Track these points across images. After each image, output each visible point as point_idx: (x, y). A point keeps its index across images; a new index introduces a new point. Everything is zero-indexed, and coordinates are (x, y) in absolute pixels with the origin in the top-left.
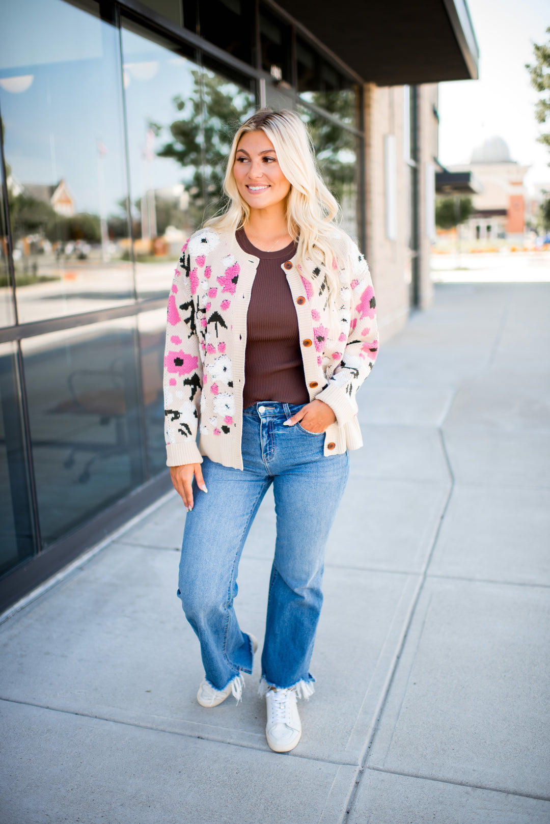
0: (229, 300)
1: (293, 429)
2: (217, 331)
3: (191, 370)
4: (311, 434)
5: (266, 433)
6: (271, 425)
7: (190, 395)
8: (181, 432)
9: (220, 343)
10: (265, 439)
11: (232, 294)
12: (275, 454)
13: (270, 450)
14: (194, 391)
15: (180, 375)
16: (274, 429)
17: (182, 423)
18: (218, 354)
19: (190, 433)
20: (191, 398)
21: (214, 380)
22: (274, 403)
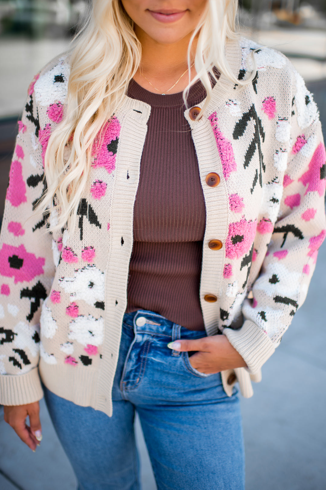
0: (104, 181)
1: (176, 361)
2: (81, 231)
3: (33, 276)
4: (198, 375)
5: (135, 356)
6: (147, 345)
7: (28, 311)
8: (12, 362)
9: (86, 248)
10: (131, 363)
11: (109, 172)
12: (140, 385)
13: (134, 379)
14: (35, 307)
15: (16, 281)
16: (150, 352)
17: (16, 348)
18: (81, 263)
19: (27, 362)
20: (30, 318)
21: (72, 299)
22: (162, 319)
